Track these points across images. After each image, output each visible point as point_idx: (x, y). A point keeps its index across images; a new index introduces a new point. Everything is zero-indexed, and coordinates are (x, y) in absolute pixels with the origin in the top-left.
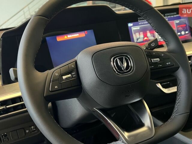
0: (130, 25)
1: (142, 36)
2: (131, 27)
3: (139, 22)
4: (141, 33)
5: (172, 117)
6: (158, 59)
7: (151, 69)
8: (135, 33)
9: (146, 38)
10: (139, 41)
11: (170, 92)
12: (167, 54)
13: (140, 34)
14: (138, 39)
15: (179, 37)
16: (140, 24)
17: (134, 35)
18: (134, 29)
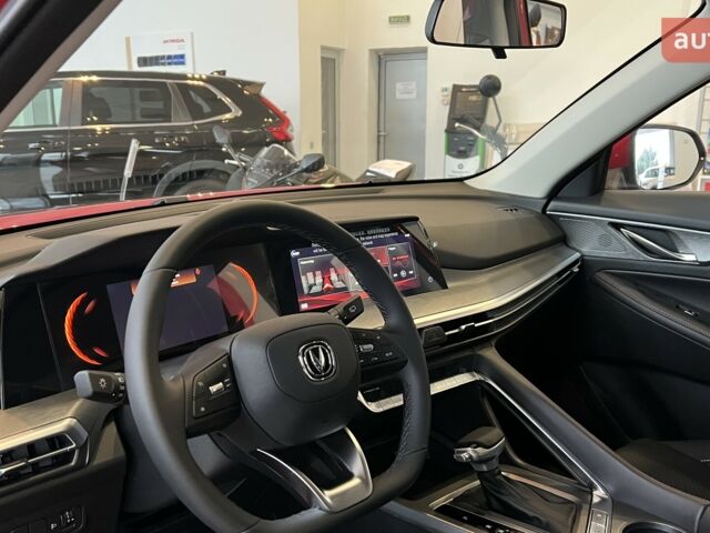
0: (294, 254)
1: (319, 280)
2: (297, 257)
3: (314, 248)
4: (318, 273)
5: (398, 458)
6: (371, 346)
7: (363, 366)
8: (305, 274)
9: (327, 285)
10: (314, 290)
11: (381, 410)
12: (386, 334)
13: (315, 276)
14: (310, 287)
15: (396, 283)
16: (315, 251)
17: (303, 278)
18: (302, 262)
